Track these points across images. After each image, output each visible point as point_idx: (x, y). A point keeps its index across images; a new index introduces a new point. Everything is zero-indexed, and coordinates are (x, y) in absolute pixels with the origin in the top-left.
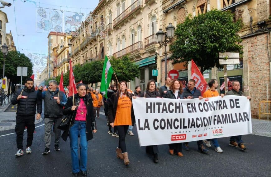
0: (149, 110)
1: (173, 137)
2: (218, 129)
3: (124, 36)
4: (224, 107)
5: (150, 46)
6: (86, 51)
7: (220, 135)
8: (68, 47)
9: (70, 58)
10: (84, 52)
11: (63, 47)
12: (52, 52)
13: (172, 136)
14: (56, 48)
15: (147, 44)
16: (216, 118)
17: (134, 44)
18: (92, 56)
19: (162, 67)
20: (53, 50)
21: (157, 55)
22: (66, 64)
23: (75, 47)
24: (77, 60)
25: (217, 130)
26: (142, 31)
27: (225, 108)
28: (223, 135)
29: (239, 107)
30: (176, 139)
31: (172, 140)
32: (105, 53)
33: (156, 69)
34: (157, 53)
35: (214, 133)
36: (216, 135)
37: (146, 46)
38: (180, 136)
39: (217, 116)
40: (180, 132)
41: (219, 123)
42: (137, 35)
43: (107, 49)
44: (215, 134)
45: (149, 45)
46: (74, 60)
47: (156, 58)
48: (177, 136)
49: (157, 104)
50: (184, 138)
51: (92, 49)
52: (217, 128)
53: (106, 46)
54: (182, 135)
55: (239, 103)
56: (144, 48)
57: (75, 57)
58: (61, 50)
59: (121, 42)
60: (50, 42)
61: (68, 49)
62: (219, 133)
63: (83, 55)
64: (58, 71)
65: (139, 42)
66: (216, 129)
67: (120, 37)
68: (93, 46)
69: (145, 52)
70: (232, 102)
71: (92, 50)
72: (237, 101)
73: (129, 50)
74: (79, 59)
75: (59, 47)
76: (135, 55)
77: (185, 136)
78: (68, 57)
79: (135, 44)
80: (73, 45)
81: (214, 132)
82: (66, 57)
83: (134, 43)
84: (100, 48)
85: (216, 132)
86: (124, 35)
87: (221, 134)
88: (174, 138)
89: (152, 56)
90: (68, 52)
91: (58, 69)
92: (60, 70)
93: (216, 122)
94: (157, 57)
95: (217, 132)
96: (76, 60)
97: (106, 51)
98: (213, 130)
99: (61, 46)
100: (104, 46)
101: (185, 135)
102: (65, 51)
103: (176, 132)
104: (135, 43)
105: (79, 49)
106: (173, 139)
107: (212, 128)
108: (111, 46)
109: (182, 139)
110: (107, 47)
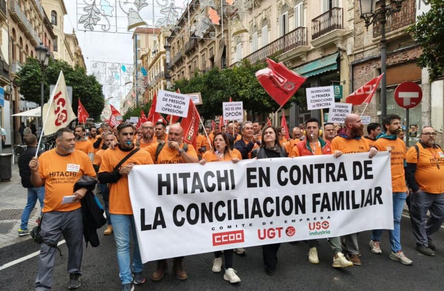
0: (164, 189)
1: (216, 237)
2: (321, 221)
3: (265, 21)
4: (340, 176)
5: (325, 35)
6: (194, 56)
7: (323, 232)
8: (164, 53)
9: (168, 70)
10: (191, 59)
11: (156, 53)
12: (140, 62)
13: (214, 235)
14: (146, 55)
15: (317, 31)
16: (320, 199)
17: (287, 34)
18: (204, 65)
19: (353, 79)
20: (142, 58)
21: (341, 52)
22: (162, 81)
23: (177, 51)
24: (179, 73)
25: (319, 223)
26: (306, 6)
27: (342, 179)
28: (329, 232)
29: (371, 177)
30: (223, 241)
31: (215, 244)
32: (228, 57)
33: (338, 84)
34: (340, 49)
35: (310, 229)
36: (315, 233)
37: (314, 37)
38: (230, 235)
39: (322, 196)
40: (229, 227)
41: (326, 210)
42: (294, 15)
43: (233, 50)
44: (314, 231)
45: (321, 33)
46: (175, 75)
47: (339, 60)
48: (223, 236)
49: (180, 177)
50: (241, 238)
51: (205, 52)
52: (318, 220)
53: (229, 43)
54: (235, 232)
55: (373, 169)
56: (310, 39)
57: (177, 69)
58: (154, 59)
59: (260, 32)
60: (136, 45)
61: (164, 55)
62: (322, 229)
63: (189, 65)
64: (150, 93)
65: (298, 28)
66: (316, 221)
67: (259, 24)
68: (206, 47)
69: (312, 48)
70: (357, 167)
71: (204, 55)
72: (368, 166)
73: (278, 47)
74: (183, 72)
75: (151, 53)
76: (291, 56)
77: (240, 234)
78: (165, 69)
79: (289, 33)
80: (173, 48)
81: (312, 227)
82: (163, 69)
83: (287, 32)
84: (220, 48)
85: (316, 226)
86: (265, 19)
87: (325, 230)
88: (218, 239)
89: (329, 55)
90: (165, 60)
91: (150, 90)
92: (153, 92)
93: (318, 207)
94: (341, 58)
95: (318, 227)
96: (177, 75)
97: (230, 54)
98: (310, 224)
99: (153, 51)
100: (226, 44)
101: (242, 232)
102: (160, 60)
103: (221, 228)
104: (290, 31)
105: (183, 53)
106: (216, 241)
107: (308, 219)
108: (240, 44)
109: (236, 241)
110: (232, 46)
